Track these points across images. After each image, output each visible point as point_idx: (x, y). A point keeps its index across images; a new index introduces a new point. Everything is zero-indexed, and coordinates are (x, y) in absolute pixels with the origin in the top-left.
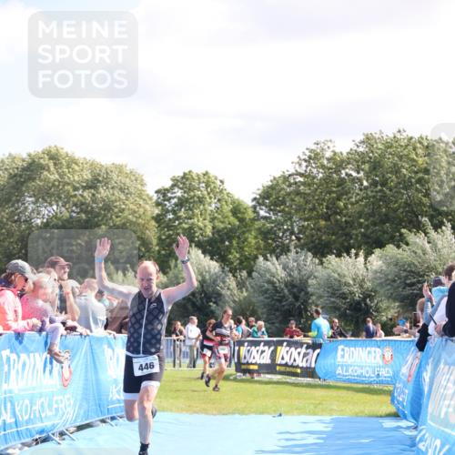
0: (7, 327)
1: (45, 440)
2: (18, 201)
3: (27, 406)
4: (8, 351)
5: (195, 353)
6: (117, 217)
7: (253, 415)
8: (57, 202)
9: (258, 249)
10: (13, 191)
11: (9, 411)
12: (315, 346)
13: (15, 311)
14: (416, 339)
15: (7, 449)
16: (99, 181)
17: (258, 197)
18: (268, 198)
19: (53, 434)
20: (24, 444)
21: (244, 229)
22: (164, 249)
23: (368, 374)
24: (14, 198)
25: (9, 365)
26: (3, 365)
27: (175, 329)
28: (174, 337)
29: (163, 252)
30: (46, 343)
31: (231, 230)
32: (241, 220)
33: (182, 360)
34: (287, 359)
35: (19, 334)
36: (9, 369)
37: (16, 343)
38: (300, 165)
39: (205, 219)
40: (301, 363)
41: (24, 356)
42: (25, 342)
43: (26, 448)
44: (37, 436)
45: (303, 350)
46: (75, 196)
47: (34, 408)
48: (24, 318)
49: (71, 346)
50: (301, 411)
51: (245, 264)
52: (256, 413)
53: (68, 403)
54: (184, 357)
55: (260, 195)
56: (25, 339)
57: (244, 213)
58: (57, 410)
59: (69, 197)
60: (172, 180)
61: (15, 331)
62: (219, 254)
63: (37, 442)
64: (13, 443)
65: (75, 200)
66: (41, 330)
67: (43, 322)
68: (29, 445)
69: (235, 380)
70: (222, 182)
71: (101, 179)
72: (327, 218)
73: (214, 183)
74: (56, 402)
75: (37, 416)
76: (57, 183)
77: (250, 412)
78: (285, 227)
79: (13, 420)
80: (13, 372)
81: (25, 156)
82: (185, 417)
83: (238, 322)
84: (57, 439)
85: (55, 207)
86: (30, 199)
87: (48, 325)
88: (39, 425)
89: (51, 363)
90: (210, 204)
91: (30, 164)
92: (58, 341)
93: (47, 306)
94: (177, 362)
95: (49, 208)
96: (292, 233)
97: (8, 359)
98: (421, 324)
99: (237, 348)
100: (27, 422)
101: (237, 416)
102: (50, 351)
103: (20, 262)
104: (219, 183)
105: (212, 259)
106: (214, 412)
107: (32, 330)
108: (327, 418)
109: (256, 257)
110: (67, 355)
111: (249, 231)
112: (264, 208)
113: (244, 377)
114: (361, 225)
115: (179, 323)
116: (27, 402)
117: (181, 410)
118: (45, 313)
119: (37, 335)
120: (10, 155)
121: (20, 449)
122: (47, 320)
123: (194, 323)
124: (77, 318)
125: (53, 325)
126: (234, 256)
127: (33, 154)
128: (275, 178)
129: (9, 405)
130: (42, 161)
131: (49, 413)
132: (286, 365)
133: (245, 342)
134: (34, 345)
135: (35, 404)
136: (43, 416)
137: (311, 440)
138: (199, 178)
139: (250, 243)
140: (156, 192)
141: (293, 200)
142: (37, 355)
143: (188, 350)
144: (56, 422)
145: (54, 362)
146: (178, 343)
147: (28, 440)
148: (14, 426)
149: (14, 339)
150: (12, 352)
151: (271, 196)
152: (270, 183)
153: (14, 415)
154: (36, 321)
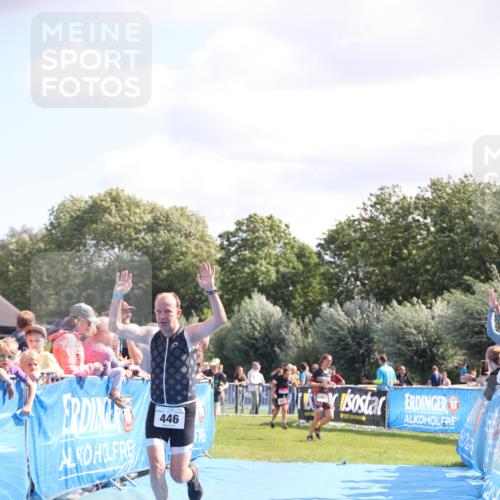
0: (68, 371)
1: (106, 486)
2: (79, 244)
3: (88, 451)
4: (69, 395)
5: (258, 399)
6: (178, 261)
7: (316, 463)
8: (119, 244)
9: (322, 294)
10: (74, 233)
11: (70, 455)
12: (380, 393)
13: (78, 355)
14: (484, 388)
15: (67, 494)
16: (159, 225)
17: (323, 242)
18: (333, 243)
19: (114, 480)
20: (84, 490)
21: (309, 275)
22: (227, 294)
23: (435, 423)
24: (76, 241)
25: (70, 410)
26: (63, 408)
27: (237, 375)
28: (237, 383)
29: (226, 296)
30: (107, 388)
31: (295, 275)
32: (306, 265)
33: (245, 407)
34: (351, 407)
35: (80, 378)
36: (70, 414)
37: (78, 387)
38: (366, 210)
39: (269, 263)
40: (367, 410)
41: (85, 400)
42: (86, 386)
43: (87, 494)
44: (98, 482)
45: (368, 398)
46: (137, 239)
47: (96, 453)
48: (86, 362)
49: (132, 390)
50: (366, 459)
51: (309, 309)
52: (319, 461)
53: (129, 449)
54: (246, 403)
55: (325, 239)
56: (86, 383)
57: (309, 258)
58: (118, 455)
59: (131, 239)
60: (236, 224)
61: (76, 375)
62: (283, 299)
63: (97, 487)
64: (73, 488)
65: (138, 243)
66: (102, 374)
67: (105, 365)
68: (90, 491)
69: (298, 427)
70: (287, 226)
71: (160, 222)
72: (393, 263)
73: (279, 227)
74: (117, 447)
75: (100, 461)
76: (118, 227)
77: (314, 460)
78: (350, 273)
79: (74, 465)
80: (74, 417)
81: (87, 198)
82: (248, 464)
83: (301, 369)
84: (118, 484)
85: (116, 250)
86: (93, 242)
87: (110, 370)
88: (101, 471)
89: (113, 408)
90: (274, 248)
91: (92, 207)
92: (120, 385)
93: (109, 350)
94: (239, 408)
95: (111, 251)
96: (357, 278)
97: (69, 403)
98: (489, 373)
99: (300, 395)
100: (89, 468)
101: (300, 463)
102: (111, 396)
103: (84, 306)
104: (283, 226)
105: (275, 304)
106: (278, 460)
107: (94, 374)
108: (393, 467)
109: (320, 303)
110: (128, 400)
111: (314, 276)
112: (328, 252)
113: (307, 424)
114: (427, 271)
115: (241, 369)
116: (88, 447)
117: (243, 457)
118: (106, 357)
119: (99, 379)
120: (72, 197)
121: (81, 494)
122: (109, 364)
123: (256, 369)
124: (140, 362)
125: (115, 369)
126: (298, 301)
127: (95, 195)
128: (340, 223)
129: (70, 450)
130: (104, 203)
131: (110, 459)
132: (350, 412)
133: (308, 388)
134: (96, 390)
135: (98, 449)
136: (105, 461)
137: (376, 488)
138: (263, 222)
139: (314, 288)
140: (220, 236)
141: (359, 246)
142: (98, 399)
143: (250, 396)
144: (116, 468)
145: (116, 407)
146: (240, 389)
147: (89, 485)
148: (74, 471)
149: (75, 383)
150: (73, 396)
151: (335, 241)
152: (335, 228)
153: (75, 459)
154: (98, 365)
